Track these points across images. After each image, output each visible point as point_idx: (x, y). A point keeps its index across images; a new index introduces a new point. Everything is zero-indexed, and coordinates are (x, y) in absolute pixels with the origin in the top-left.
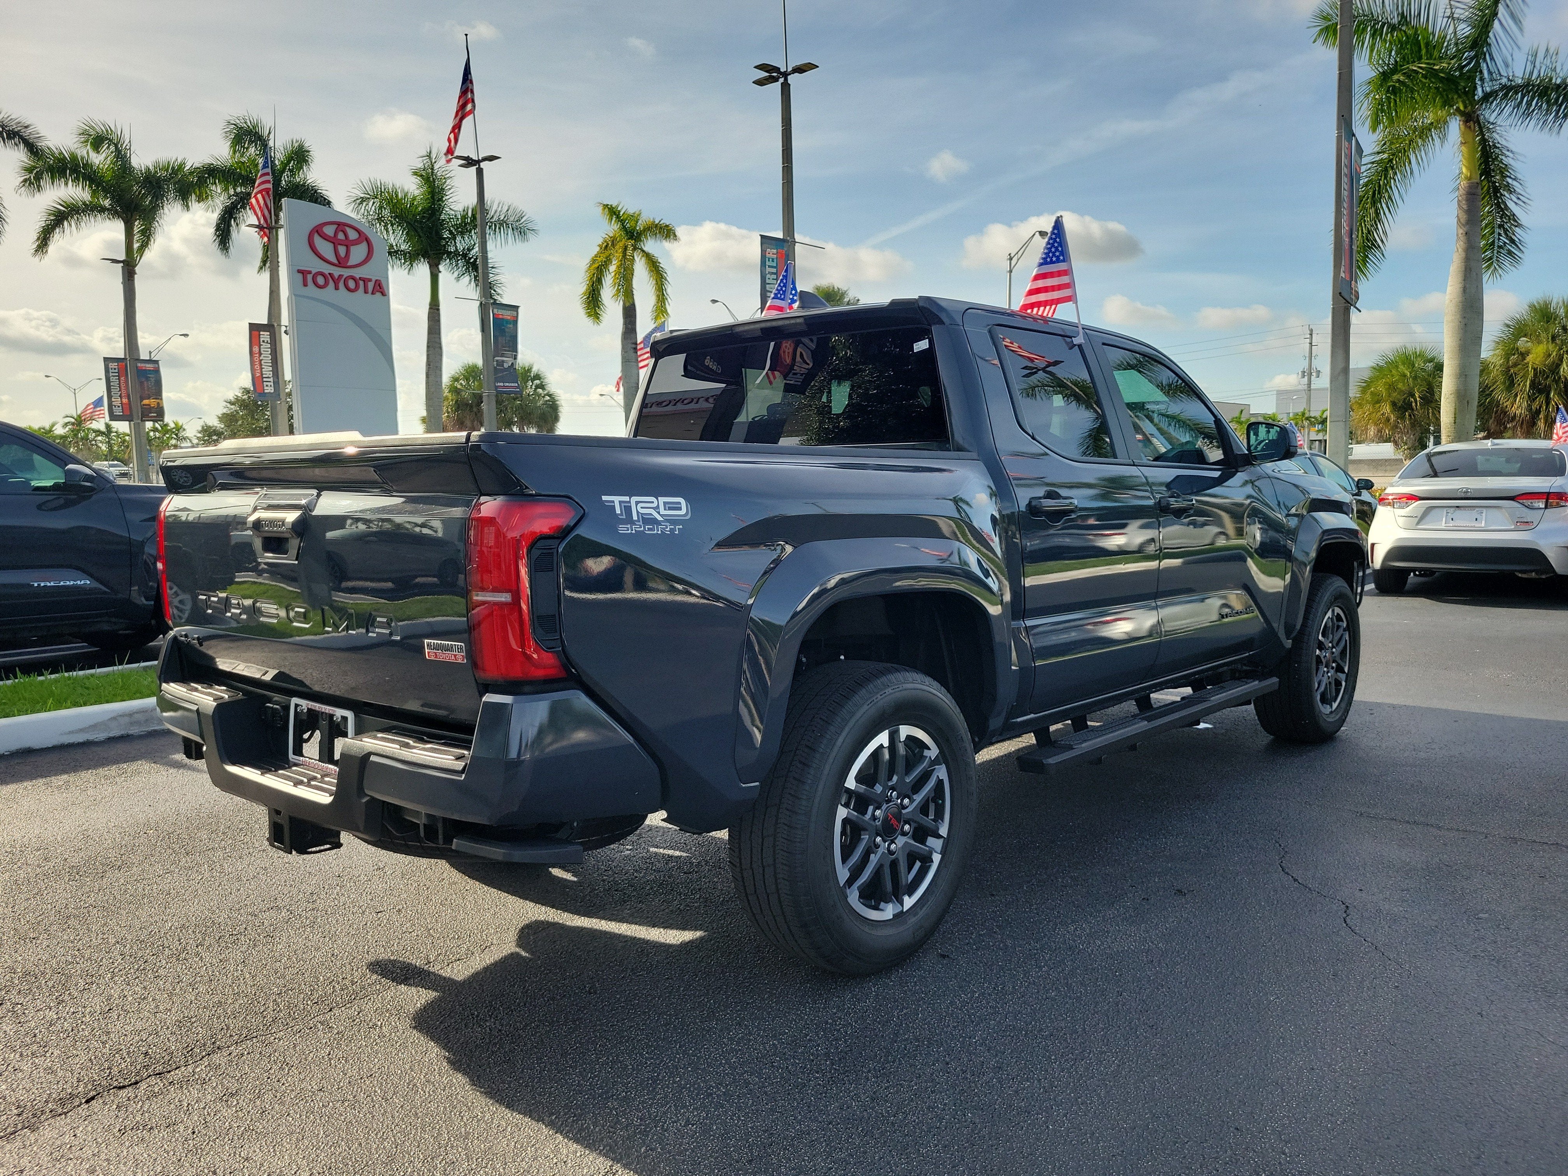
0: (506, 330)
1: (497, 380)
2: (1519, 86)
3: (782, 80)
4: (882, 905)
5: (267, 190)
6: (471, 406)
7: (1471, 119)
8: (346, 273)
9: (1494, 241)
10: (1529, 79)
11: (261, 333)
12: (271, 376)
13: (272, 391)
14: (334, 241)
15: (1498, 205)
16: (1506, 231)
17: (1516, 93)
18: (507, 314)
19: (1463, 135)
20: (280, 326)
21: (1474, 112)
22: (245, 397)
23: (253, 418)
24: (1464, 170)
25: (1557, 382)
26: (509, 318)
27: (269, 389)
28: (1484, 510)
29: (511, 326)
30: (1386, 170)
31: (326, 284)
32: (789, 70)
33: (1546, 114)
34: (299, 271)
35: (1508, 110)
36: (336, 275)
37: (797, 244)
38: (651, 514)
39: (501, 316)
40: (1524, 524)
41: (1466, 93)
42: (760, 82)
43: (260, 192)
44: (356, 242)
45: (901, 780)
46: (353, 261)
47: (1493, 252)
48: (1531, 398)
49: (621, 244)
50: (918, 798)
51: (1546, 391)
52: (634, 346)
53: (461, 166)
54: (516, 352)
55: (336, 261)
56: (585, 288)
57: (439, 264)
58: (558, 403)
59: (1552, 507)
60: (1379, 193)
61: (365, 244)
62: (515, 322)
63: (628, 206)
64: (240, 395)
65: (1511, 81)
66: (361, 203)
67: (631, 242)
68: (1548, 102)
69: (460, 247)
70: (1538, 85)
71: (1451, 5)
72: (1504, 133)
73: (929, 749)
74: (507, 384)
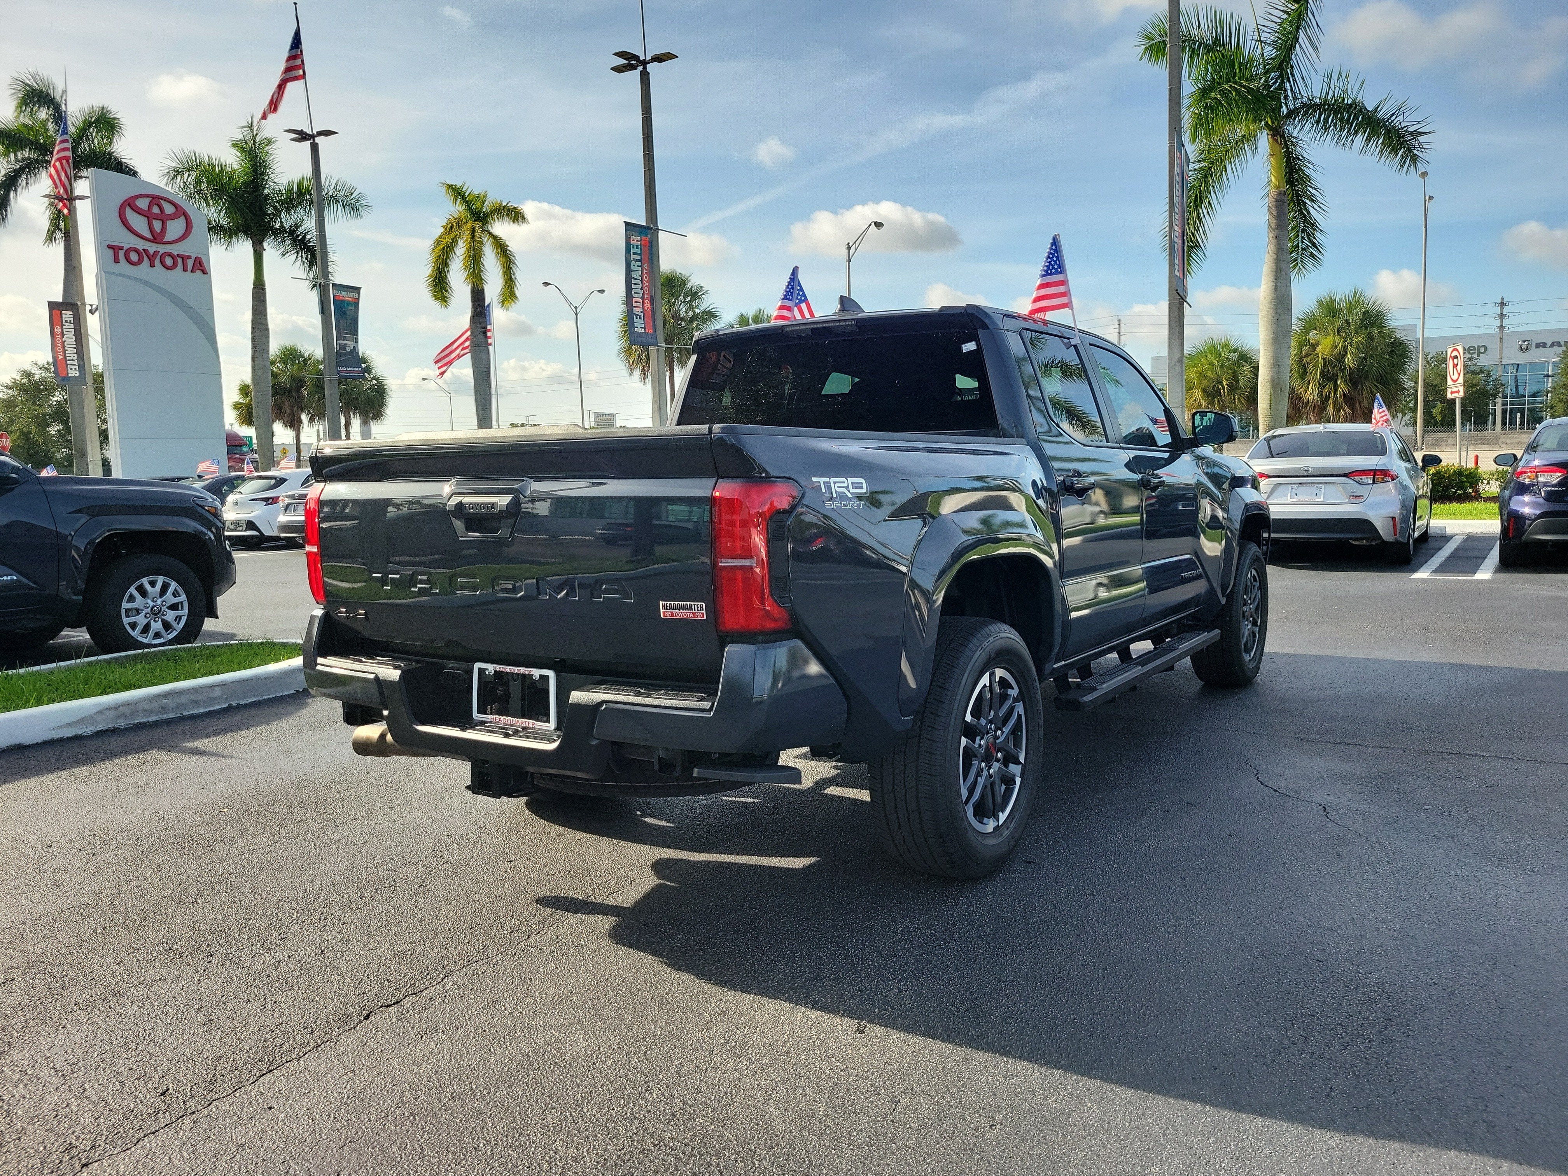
0: (348, 312)
1: (339, 364)
2: (1317, 105)
3: (641, 68)
4: (985, 820)
5: (67, 158)
6: (290, 391)
7: (1277, 133)
8: (162, 249)
9: (1298, 244)
10: (1326, 100)
11: (63, 312)
12: (75, 358)
13: (77, 375)
14: (147, 215)
15: (1300, 211)
16: (1308, 236)
17: (1315, 111)
18: (348, 296)
19: (1271, 147)
20: (84, 304)
21: (1280, 127)
22: (25, 381)
23: (34, 404)
24: (1273, 179)
25: (1343, 371)
26: (350, 299)
27: (74, 373)
28: (1323, 485)
29: (353, 308)
30: (1206, 177)
31: (140, 261)
32: (647, 59)
33: (1340, 131)
34: (109, 247)
35: (1308, 126)
36: (151, 251)
37: (660, 231)
38: (844, 493)
39: (341, 298)
40: (1356, 498)
41: (1273, 110)
42: (618, 69)
43: (59, 160)
44: (173, 217)
45: (996, 714)
46: (170, 235)
47: (1297, 254)
48: (1322, 386)
49: (469, 225)
50: (1007, 729)
51: (1333, 379)
52: (483, 330)
53: (292, 140)
54: (357, 335)
55: (149, 236)
56: (431, 269)
57: (263, 241)
58: (386, 387)
59: (1378, 482)
60: (1201, 199)
61: (182, 219)
62: (357, 304)
63: (473, 186)
64: (18, 378)
65: (1310, 100)
66: (175, 176)
67: (477, 225)
68: (1341, 119)
69: (287, 225)
70: (1333, 105)
71: (1258, 29)
72: (1305, 146)
73: (1013, 689)
74: (350, 369)
